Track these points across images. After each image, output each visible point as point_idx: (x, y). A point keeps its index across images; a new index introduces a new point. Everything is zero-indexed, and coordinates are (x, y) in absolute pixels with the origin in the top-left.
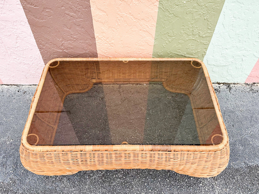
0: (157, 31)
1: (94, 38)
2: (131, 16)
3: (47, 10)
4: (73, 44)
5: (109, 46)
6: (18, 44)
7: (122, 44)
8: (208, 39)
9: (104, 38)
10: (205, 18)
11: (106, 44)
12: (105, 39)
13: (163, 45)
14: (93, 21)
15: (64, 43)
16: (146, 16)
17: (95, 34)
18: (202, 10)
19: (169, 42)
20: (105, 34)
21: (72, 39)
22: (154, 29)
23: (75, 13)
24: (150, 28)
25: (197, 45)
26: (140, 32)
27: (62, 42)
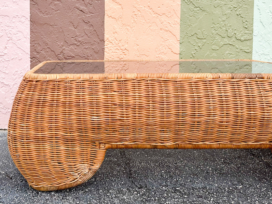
0: (182, 31)
1: (103, 41)
2: (150, 10)
3: (55, 3)
4: (75, 50)
5: (121, 53)
6: (6, 50)
7: (137, 51)
8: (248, 42)
9: (115, 40)
10: (238, 13)
11: (117, 51)
12: (116, 42)
13: (192, 53)
14: (106, 17)
15: (64, 49)
16: (167, 10)
17: (105, 35)
18: (231, 2)
19: (199, 48)
20: (117, 35)
21: (76, 43)
22: (178, 27)
23: (86, 6)
24: (173, 26)
25: (237, 53)
26: (161, 31)
27: (63, 48)
